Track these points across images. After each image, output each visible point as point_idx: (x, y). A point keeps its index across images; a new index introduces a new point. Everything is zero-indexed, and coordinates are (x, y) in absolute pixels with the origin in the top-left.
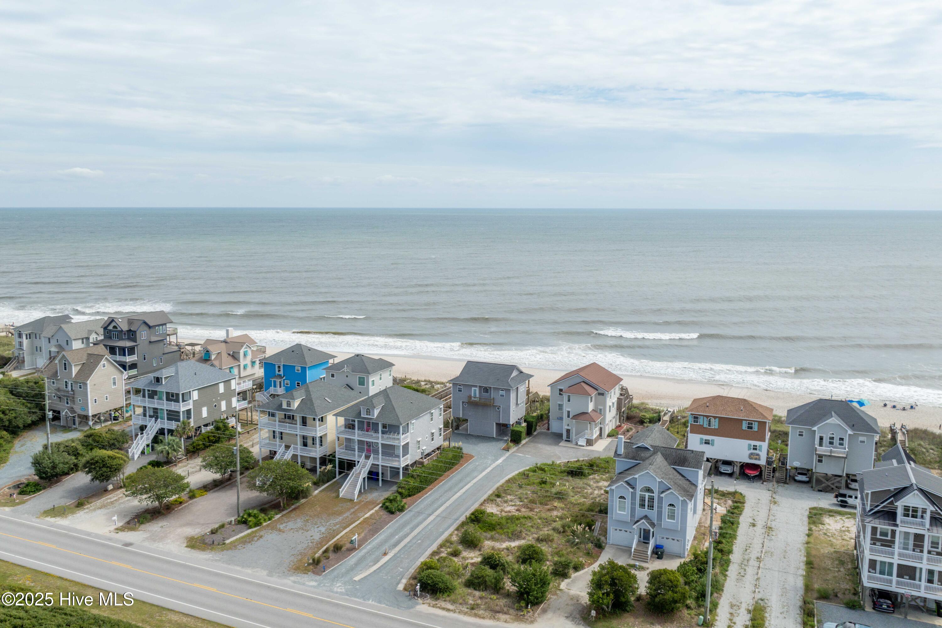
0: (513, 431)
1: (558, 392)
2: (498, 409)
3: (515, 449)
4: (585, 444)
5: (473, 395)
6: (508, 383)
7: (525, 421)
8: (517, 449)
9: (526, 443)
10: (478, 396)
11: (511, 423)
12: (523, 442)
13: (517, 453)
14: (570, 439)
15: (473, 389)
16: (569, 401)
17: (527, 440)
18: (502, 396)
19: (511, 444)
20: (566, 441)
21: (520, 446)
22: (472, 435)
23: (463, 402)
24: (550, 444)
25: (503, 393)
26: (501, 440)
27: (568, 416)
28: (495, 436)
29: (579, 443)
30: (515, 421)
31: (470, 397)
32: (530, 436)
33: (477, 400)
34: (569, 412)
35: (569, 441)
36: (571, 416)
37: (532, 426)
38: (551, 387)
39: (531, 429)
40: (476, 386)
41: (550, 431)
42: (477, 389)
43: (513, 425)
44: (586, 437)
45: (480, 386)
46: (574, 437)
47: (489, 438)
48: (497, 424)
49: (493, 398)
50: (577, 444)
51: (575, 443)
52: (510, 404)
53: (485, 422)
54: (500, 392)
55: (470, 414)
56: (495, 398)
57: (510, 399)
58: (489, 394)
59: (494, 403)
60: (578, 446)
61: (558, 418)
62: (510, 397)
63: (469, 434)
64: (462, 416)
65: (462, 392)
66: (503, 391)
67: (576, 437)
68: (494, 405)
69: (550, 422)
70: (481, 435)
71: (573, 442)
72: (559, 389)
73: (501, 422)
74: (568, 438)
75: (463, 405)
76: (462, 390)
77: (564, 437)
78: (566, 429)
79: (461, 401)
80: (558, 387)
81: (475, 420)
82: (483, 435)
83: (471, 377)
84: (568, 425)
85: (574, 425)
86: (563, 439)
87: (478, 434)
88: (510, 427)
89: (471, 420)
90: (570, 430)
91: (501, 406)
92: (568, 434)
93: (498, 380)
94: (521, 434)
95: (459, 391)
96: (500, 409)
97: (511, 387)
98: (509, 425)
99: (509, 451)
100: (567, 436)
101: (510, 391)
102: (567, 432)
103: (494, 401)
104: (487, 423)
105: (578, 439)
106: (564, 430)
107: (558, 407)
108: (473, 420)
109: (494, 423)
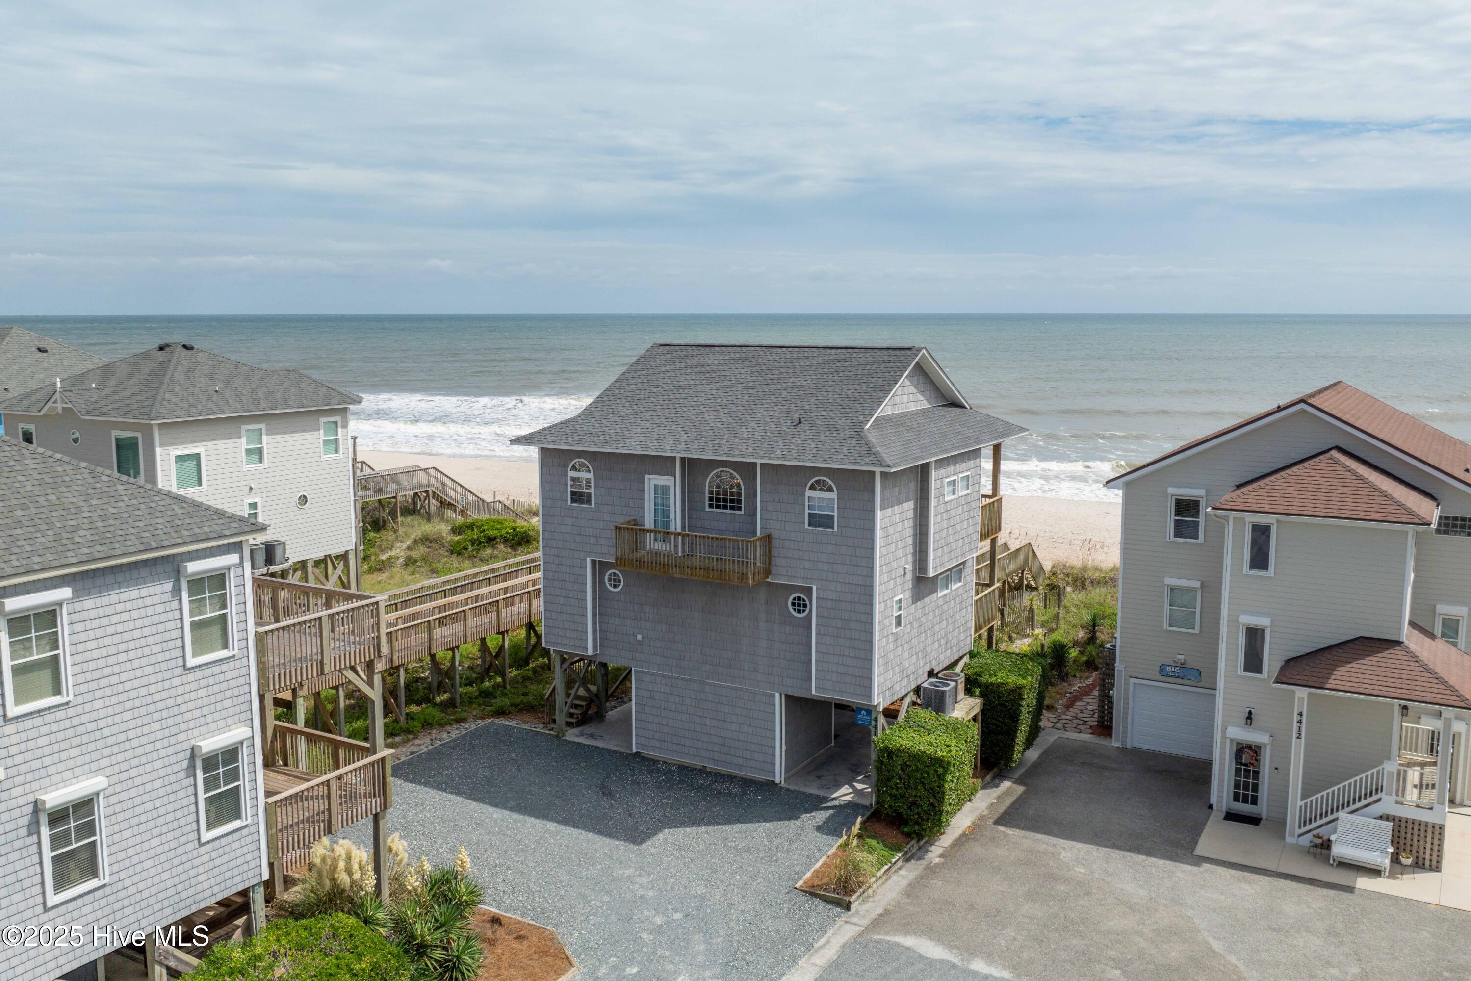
0: (889, 753)
1: (1171, 517)
2: (800, 605)
4: (1386, 863)
5: (649, 523)
6: (860, 435)
7: (972, 685)
9: (976, 825)
10: (676, 523)
11: (880, 700)
14: (1263, 808)
15: (652, 481)
16: (1260, 560)
17: (982, 802)
18: (820, 521)
20: (1229, 815)
21: (935, 852)
23: (600, 567)
25: (830, 501)
26: (815, 804)
27: (1253, 663)
28: (779, 777)
29: (1339, 850)
30: (905, 686)
31: (636, 532)
32: (1001, 776)
33: (675, 548)
34: (1254, 636)
36: (1271, 662)
37: (1015, 717)
38: (1127, 487)
39: (1012, 733)
40: (661, 462)
41: (1115, 742)
42: (672, 483)
43: (891, 714)
44: (1388, 804)
45: (687, 465)
46: (1295, 803)
47: (747, 783)
48: (794, 699)
49: (768, 538)
50: (1321, 851)
51: (1306, 841)
52: (871, 576)
53: (725, 687)
54: (809, 493)
55: (639, 637)
56: (775, 533)
57: (872, 540)
58: (742, 512)
59: (774, 569)
60: (1332, 865)
61: (1168, 668)
62: (872, 530)
63: (638, 754)
64: (595, 647)
65: (589, 502)
66: (830, 489)
67: (1308, 800)
68: (769, 580)
69: (1115, 689)
70: (698, 763)
71: (1289, 835)
72: (1174, 498)
73: (814, 692)
74: (1246, 796)
75: (602, 582)
76: (592, 491)
77: (1222, 791)
78: (1232, 740)
79: (588, 560)
80: (1171, 491)
81: (669, 677)
82: (710, 766)
83: (648, 416)
84: (1250, 713)
85: (1296, 718)
86: (1214, 799)
87: (686, 761)
88: (873, 723)
89: (642, 672)
90: (1260, 747)
91: (814, 588)
92: (1247, 777)
93: (800, 422)
94: (941, 778)
95: (573, 501)
96: (808, 602)
97: (875, 461)
98: (863, 712)
99: (847, 907)
100: (1237, 785)
101: (873, 491)
102: (1241, 764)
103: (775, 552)
104: (737, 689)
105: (1330, 818)
106: (1223, 748)
107: (1167, 608)
108: (653, 674)
109: (774, 696)
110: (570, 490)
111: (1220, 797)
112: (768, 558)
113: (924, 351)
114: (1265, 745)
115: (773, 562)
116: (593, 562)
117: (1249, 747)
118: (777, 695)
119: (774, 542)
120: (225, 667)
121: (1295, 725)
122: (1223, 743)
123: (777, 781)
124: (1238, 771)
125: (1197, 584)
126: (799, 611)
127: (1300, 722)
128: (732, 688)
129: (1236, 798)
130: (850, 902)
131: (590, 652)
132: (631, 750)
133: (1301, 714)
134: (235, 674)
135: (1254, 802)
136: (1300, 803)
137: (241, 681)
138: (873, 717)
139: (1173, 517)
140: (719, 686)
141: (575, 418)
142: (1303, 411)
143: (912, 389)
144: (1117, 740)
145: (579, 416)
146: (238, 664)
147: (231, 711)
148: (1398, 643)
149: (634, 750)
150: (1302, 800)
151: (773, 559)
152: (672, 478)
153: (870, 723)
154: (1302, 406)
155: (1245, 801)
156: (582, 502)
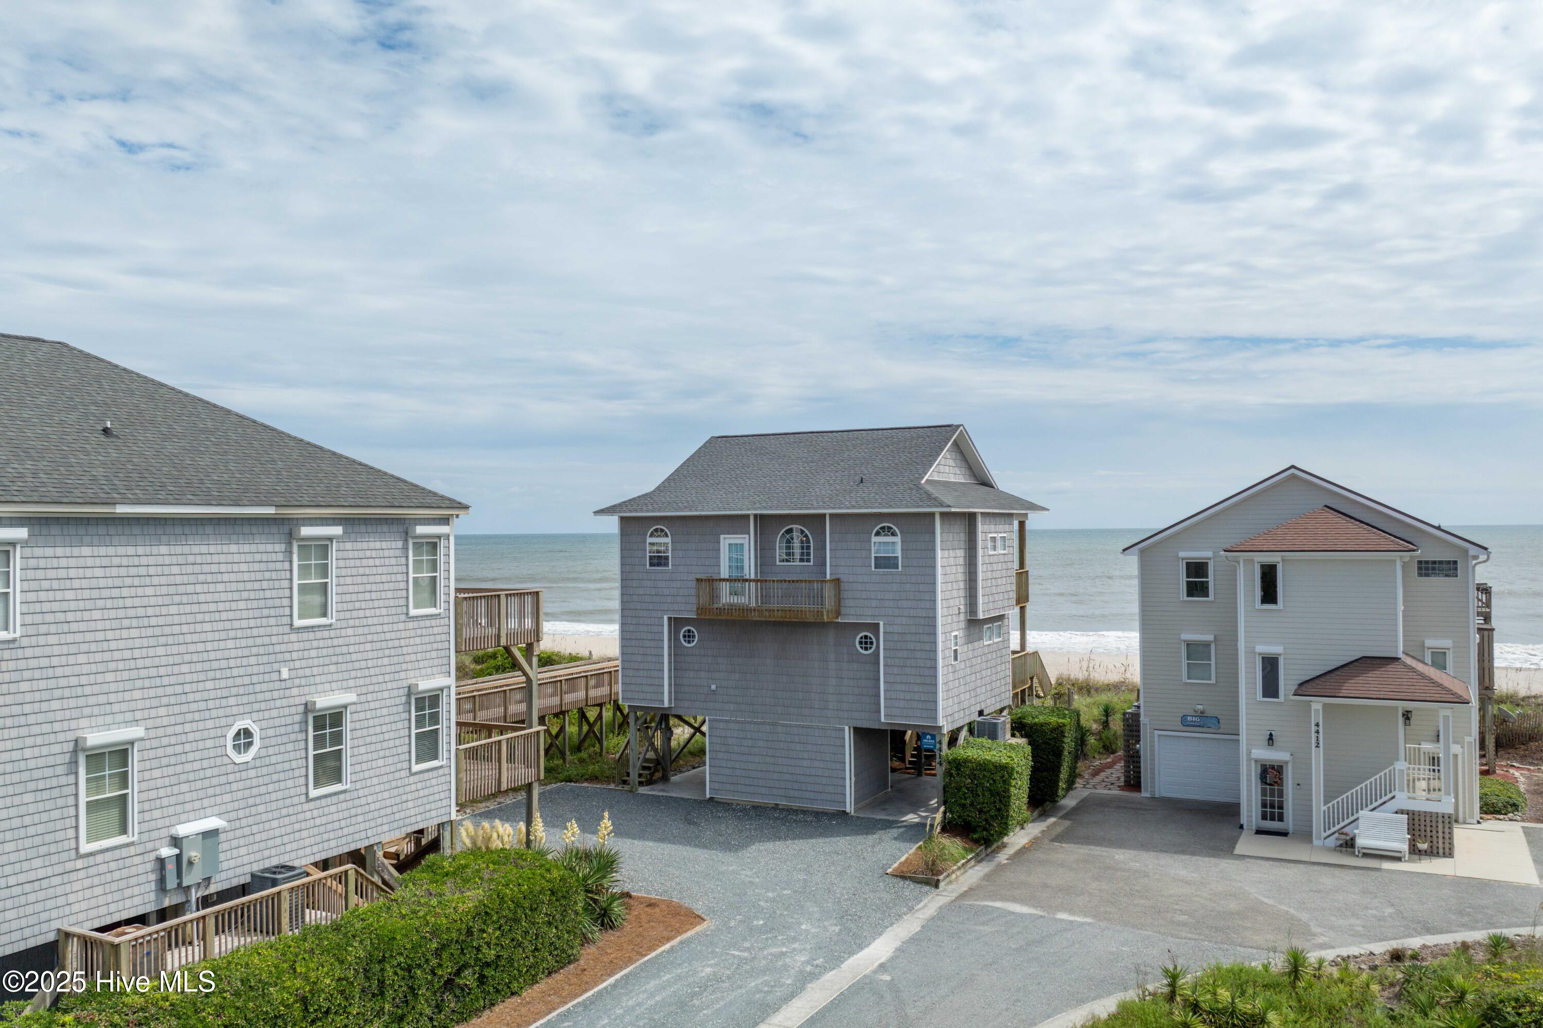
0: (957, 765)
1: (1183, 579)
2: (866, 643)
3: (976, 873)
5: (725, 577)
6: (918, 487)
7: (1019, 727)
8: (987, 877)
9: (1035, 843)
10: (750, 571)
11: (946, 724)
12: (1017, 839)
13: (994, 896)
14: (1289, 823)
15: (726, 541)
16: (1269, 594)
17: (1034, 829)
18: (885, 563)
19: (953, 845)
20: (1259, 832)
21: (1002, 857)
22: (727, 806)
23: (676, 623)
24: (1181, 849)
25: (894, 545)
26: (888, 825)
27: (1270, 688)
28: (850, 808)
29: (1363, 843)
30: (962, 720)
31: (710, 583)
32: (1044, 815)
33: (749, 598)
34: (1270, 664)
35: (1284, 834)
36: (1286, 682)
37: (1058, 754)
38: (1142, 552)
39: (1056, 770)
40: (736, 523)
41: (1145, 794)
42: (747, 541)
43: (952, 736)
44: (1402, 800)
45: (762, 519)
46: (1319, 808)
47: (819, 815)
48: (861, 733)
49: (837, 582)
50: (1349, 845)
51: (1332, 842)
52: (934, 609)
53: (796, 726)
54: (874, 539)
55: (713, 687)
56: (844, 578)
57: (934, 575)
58: (811, 563)
59: (843, 611)
60: (1358, 856)
61: (1189, 718)
62: (934, 567)
63: (711, 799)
64: (670, 700)
65: (666, 564)
66: (894, 534)
67: (1330, 805)
68: (839, 620)
69: (1141, 742)
70: (771, 801)
71: (1316, 838)
72: (1185, 562)
73: (883, 720)
74: (1272, 814)
75: (677, 639)
76: (670, 554)
77: (1251, 811)
78: (1256, 761)
79: (666, 618)
80: (1182, 554)
81: (743, 722)
82: (783, 802)
83: (719, 487)
84: (1271, 735)
85: (1314, 729)
86: (1244, 820)
87: (758, 800)
88: (938, 746)
89: (716, 720)
90: (1282, 767)
91: (881, 623)
92: (1272, 795)
93: (862, 482)
94: (1006, 782)
95: (651, 565)
96: (874, 640)
97: (936, 503)
98: (928, 737)
99: (936, 886)
100: (1264, 805)
101: (933, 533)
102: (1266, 783)
103: (844, 595)
104: (809, 727)
105: (1351, 819)
106: (1249, 770)
107: (1185, 662)
108: (727, 721)
109: (843, 730)
110: (648, 555)
111: (1250, 816)
112: (839, 600)
113: (961, 428)
114: (1287, 763)
115: (842, 604)
116: (670, 619)
117: (1273, 767)
118: (847, 728)
119: (844, 586)
120: (434, 622)
121: (1314, 735)
122: (1249, 765)
123: (848, 810)
124: (1264, 792)
125: (1210, 638)
126: (866, 649)
127: (1317, 732)
128: (803, 727)
129: (1264, 817)
130: (938, 880)
131: (666, 705)
132: (705, 795)
133: (1317, 725)
134: (440, 630)
135: (1281, 819)
136: (1323, 808)
137: (444, 637)
138: (937, 740)
139: (1185, 579)
140: (790, 726)
141: (651, 493)
142: (1293, 476)
143: (951, 463)
144: (1146, 791)
145: (654, 491)
146: (442, 622)
147: (436, 662)
148: (1396, 659)
149: (708, 796)
150: (1326, 803)
151: (842, 601)
152: (747, 536)
153: (935, 746)
154: (1293, 471)
155: (1272, 819)
156: (659, 565)
